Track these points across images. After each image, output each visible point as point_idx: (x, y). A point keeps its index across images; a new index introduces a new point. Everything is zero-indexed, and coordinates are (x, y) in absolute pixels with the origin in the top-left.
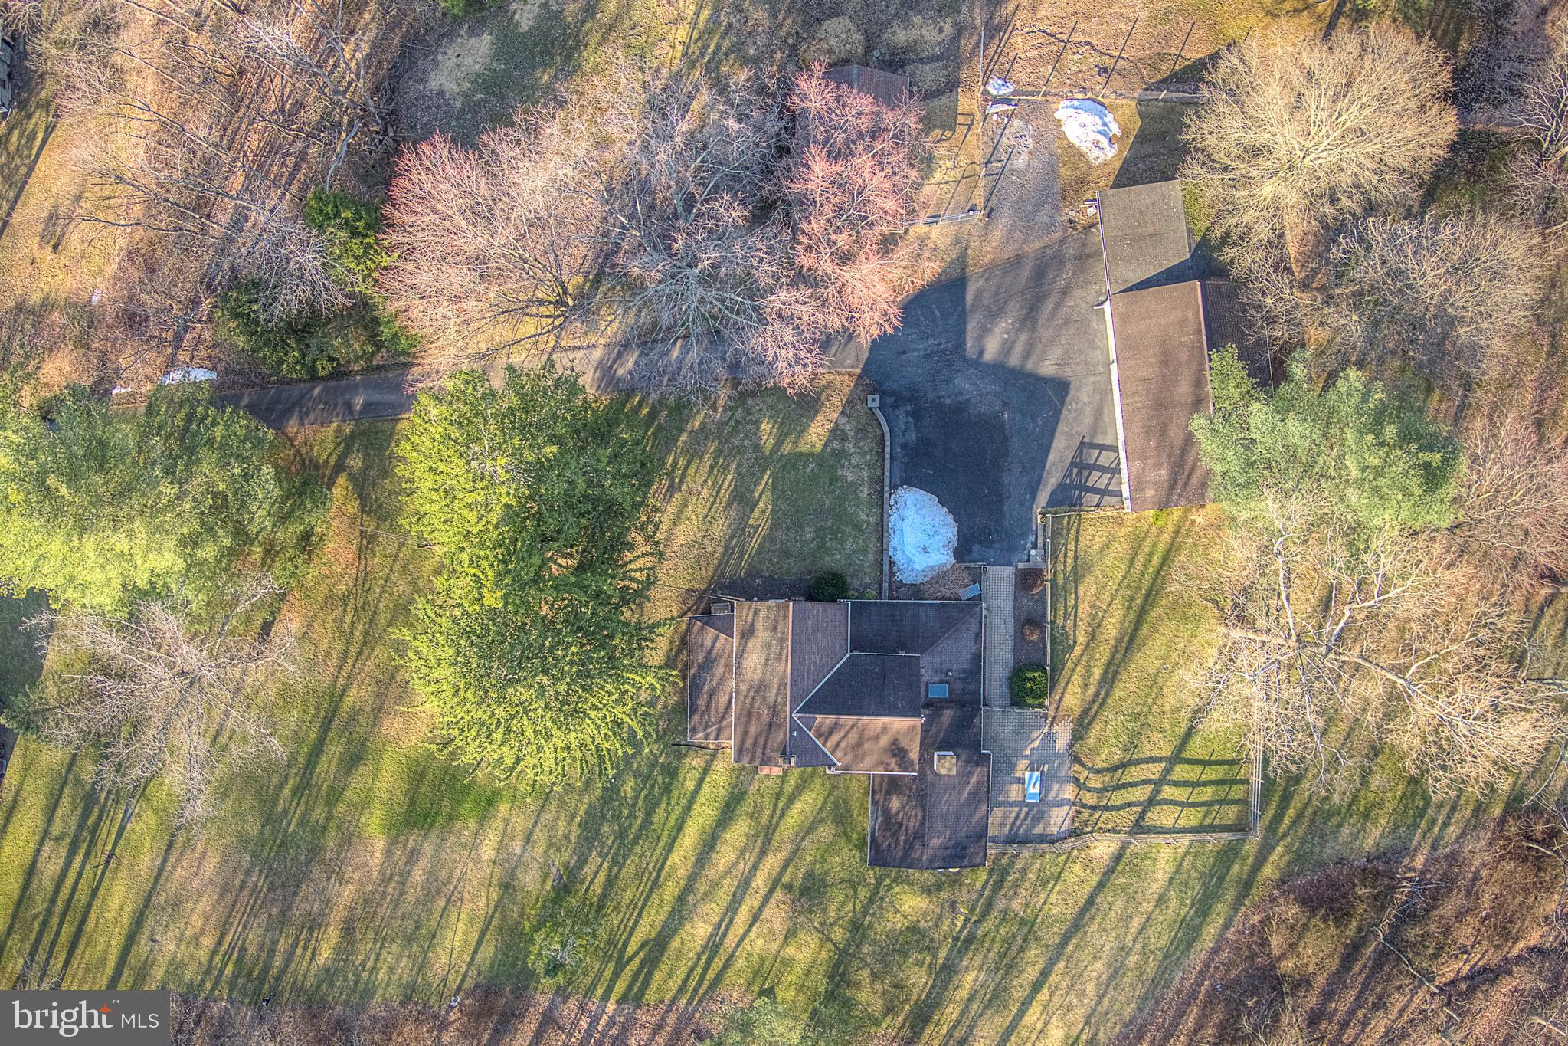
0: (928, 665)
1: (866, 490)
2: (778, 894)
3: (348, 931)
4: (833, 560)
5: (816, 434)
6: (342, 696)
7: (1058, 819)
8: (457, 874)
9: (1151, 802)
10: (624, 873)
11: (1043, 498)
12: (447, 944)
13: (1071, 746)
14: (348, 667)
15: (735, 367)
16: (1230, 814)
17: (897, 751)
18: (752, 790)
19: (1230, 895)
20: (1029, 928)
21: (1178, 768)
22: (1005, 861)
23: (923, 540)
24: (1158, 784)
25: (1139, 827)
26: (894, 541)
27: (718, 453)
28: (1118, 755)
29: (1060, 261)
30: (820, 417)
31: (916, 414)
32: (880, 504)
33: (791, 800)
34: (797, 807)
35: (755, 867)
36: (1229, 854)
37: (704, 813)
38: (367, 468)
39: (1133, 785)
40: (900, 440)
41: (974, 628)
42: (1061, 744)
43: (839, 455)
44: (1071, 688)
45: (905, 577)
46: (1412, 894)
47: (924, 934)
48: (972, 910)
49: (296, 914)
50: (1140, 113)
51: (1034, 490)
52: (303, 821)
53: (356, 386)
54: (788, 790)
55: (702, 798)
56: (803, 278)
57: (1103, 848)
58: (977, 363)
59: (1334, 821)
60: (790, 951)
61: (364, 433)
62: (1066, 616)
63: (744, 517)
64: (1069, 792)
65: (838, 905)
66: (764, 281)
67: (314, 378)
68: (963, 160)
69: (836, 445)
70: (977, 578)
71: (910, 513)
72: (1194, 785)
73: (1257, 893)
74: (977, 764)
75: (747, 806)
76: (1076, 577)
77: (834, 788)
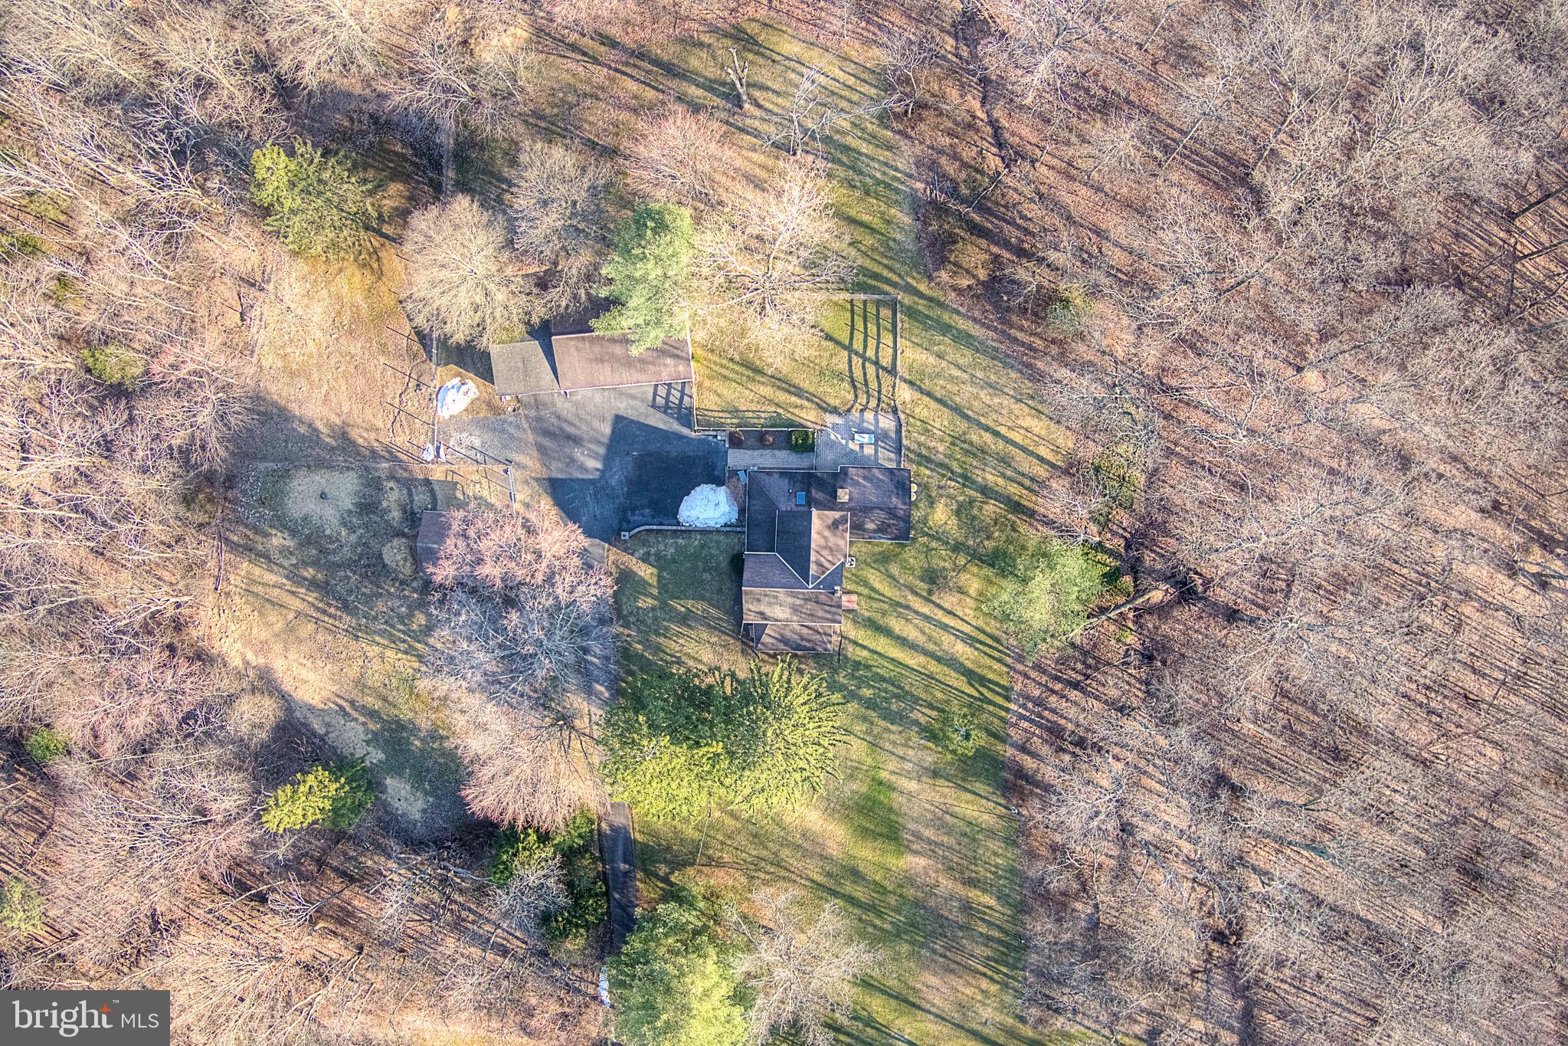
0: (785, 505)
1: (680, 541)
2: (934, 598)
3: (972, 883)
4: (724, 562)
5: (646, 572)
6: (813, 881)
7: (887, 423)
8: (928, 806)
9: (876, 363)
10: (923, 696)
11: (685, 431)
12: (976, 814)
13: (840, 414)
14: (794, 877)
15: (602, 621)
16: (885, 313)
17: (835, 525)
18: (867, 614)
19: (938, 311)
20: (956, 440)
21: (855, 347)
22: (912, 456)
23: (711, 505)
24: (865, 359)
25: (892, 371)
26: (712, 524)
27: (658, 634)
28: (846, 385)
29: (539, 419)
30: (635, 569)
31: (633, 509)
32: (689, 532)
33: (873, 589)
34: (877, 585)
35: (917, 612)
36: (912, 313)
37: (882, 644)
38: (665, 861)
39: (865, 375)
40: (649, 519)
41: (763, 476)
42: (839, 421)
43: (658, 556)
44: (803, 415)
45: (734, 517)
46: (941, 190)
47: (960, 505)
48: (944, 476)
49: (961, 919)
50: (446, 364)
51: (680, 437)
52: (898, 911)
53: (613, 868)
54: (866, 591)
55: (872, 646)
56: (550, 579)
57: (905, 394)
58: (603, 472)
59: (891, 243)
60: (972, 592)
61: (643, 863)
62: (759, 418)
63: (696, 618)
64: (869, 416)
65: (942, 560)
66: (551, 601)
67: (607, 894)
68: (476, 477)
69: (652, 559)
70: (734, 473)
71: (694, 514)
72: (866, 335)
73: (936, 294)
74: (846, 474)
75: (877, 617)
76: (735, 411)
77: (865, 562)
